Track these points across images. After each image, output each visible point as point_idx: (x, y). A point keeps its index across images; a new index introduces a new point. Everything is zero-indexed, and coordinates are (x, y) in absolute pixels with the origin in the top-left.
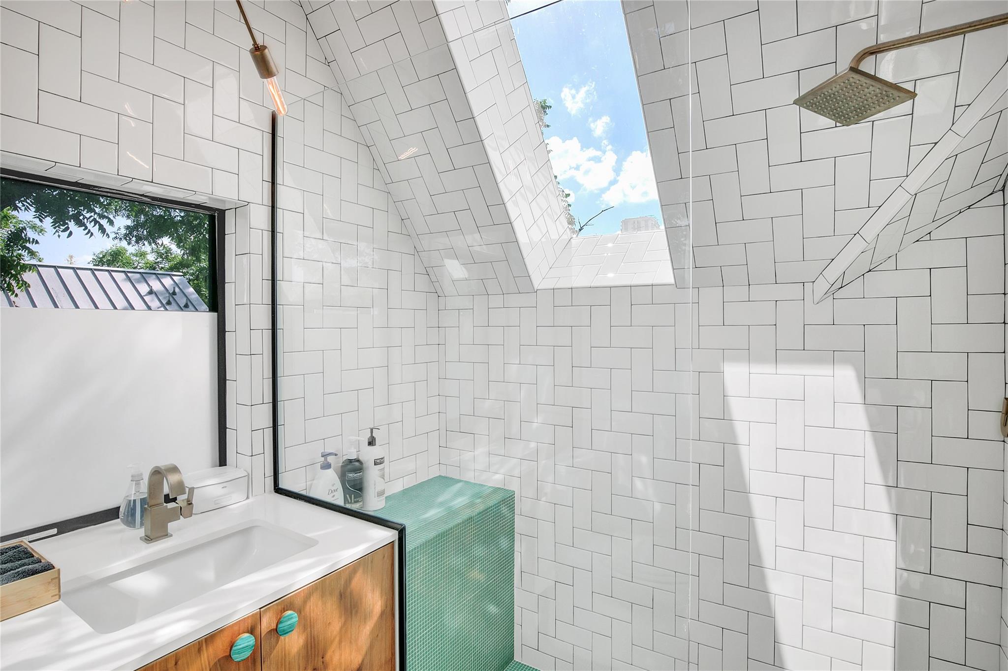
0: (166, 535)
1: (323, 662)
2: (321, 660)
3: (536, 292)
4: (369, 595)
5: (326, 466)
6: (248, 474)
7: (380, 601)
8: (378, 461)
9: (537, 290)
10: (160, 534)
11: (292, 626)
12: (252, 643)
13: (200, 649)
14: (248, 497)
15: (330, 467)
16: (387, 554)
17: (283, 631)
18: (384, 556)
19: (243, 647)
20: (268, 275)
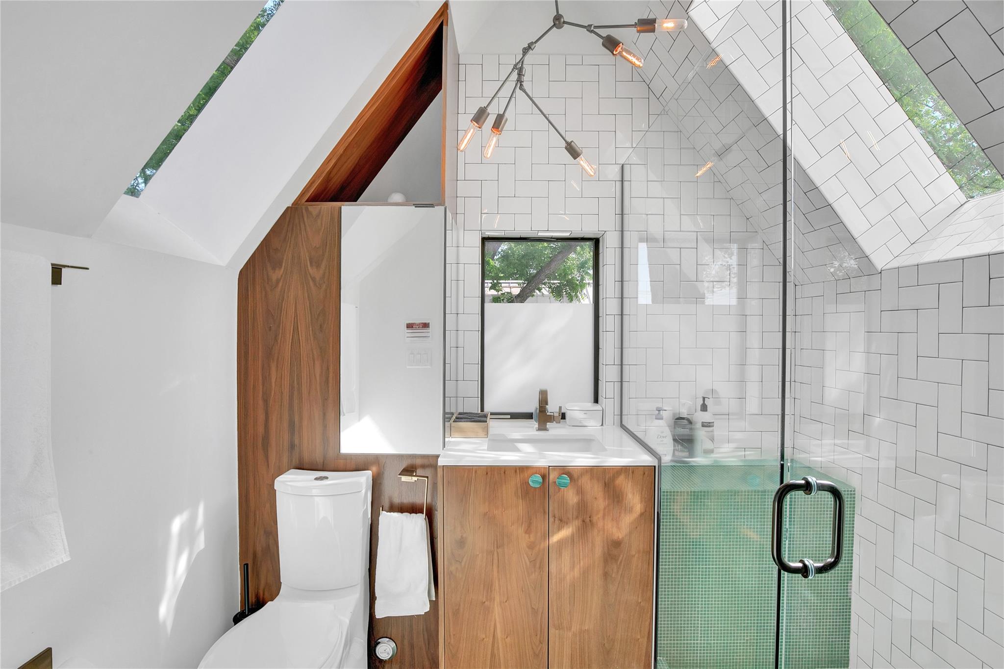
0: (546, 429)
1: (590, 520)
2: (589, 519)
3: (881, 273)
4: (630, 496)
5: (659, 418)
6: (603, 409)
7: (640, 505)
8: (706, 424)
9: (881, 270)
10: (542, 427)
11: (565, 484)
12: (540, 480)
13: (516, 471)
14: (602, 425)
15: (662, 419)
16: (646, 473)
17: (560, 484)
18: (644, 474)
19: (535, 481)
20: (618, 278)
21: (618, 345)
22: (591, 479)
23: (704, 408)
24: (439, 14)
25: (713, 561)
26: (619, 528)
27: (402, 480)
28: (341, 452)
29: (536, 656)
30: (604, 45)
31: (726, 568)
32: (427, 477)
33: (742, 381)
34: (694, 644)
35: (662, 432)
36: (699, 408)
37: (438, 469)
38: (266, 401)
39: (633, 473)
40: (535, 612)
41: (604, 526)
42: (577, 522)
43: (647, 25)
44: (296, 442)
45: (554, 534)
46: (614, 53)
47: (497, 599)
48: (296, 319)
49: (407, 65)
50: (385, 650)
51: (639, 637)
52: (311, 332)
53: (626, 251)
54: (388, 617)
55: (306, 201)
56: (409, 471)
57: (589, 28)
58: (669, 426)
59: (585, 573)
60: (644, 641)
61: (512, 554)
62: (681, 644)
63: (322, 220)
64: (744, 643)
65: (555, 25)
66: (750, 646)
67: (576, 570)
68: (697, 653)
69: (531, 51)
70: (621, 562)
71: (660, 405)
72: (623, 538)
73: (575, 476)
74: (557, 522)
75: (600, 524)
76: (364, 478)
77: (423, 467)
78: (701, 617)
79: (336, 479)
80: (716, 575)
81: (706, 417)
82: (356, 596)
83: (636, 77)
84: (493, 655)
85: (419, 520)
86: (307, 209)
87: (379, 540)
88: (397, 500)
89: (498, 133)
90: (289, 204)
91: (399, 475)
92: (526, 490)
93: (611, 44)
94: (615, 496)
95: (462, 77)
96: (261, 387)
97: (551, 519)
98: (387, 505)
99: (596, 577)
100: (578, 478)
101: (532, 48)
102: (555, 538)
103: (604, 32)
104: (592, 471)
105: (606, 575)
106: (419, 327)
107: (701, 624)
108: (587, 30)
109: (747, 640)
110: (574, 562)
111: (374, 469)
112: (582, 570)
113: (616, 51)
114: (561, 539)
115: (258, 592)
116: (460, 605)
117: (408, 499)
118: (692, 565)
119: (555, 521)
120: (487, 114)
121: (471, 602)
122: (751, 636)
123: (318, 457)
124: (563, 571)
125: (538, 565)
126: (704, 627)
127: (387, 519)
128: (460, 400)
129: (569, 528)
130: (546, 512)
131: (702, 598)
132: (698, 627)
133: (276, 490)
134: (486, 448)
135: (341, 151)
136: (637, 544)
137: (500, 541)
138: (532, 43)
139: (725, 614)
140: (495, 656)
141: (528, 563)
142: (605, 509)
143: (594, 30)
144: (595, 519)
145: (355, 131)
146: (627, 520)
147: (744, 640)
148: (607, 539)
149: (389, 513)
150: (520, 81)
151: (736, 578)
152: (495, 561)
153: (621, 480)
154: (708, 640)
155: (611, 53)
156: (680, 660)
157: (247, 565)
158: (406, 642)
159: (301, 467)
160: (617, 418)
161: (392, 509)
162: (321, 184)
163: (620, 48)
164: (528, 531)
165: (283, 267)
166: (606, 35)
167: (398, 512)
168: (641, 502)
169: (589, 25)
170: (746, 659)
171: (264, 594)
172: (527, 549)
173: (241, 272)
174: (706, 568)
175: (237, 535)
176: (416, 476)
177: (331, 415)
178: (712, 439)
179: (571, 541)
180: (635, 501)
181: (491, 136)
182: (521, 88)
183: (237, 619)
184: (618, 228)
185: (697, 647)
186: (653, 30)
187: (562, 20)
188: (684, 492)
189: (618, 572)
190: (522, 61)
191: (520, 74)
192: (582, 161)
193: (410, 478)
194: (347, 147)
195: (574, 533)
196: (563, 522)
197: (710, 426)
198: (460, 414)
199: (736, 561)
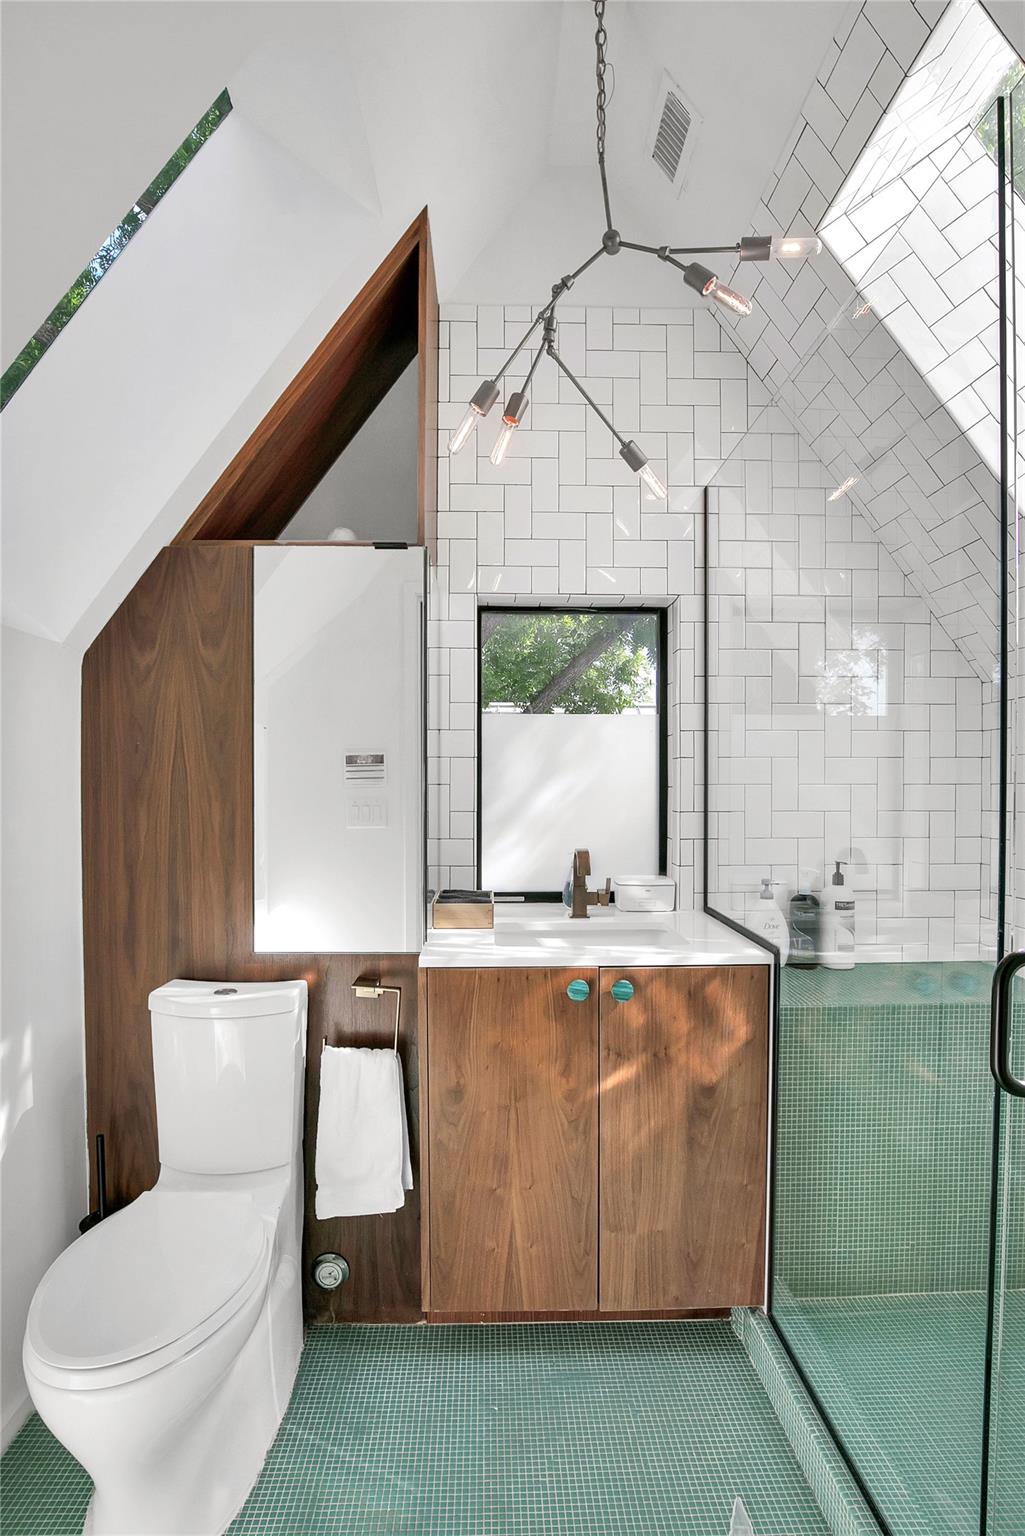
0: (585, 916)
1: (665, 1054)
2: (664, 1051)
4: (730, 1013)
5: (766, 896)
6: (675, 885)
7: (745, 1028)
8: (841, 906)
10: (580, 913)
11: (627, 994)
12: (586, 988)
13: (546, 976)
14: (675, 909)
15: (772, 898)
16: (756, 977)
17: (617, 995)
18: (752, 977)
19: (578, 990)
20: (700, 671)
21: (700, 779)
22: (667, 987)
23: (839, 879)
24: (412, 233)
25: (858, 1120)
26: (712, 1067)
27: (357, 995)
28: (256, 950)
29: (579, 1274)
30: (686, 280)
31: (879, 1131)
32: (400, 989)
33: (897, 838)
34: (829, 1253)
35: (772, 919)
36: (830, 878)
37: (419, 975)
38: (130, 867)
39: (734, 976)
40: (577, 1203)
41: (687, 1063)
42: (644, 1056)
43: (757, 247)
44: (182, 935)
45: (608, 1075)
46: (704, 293)
47: (516, 1182)
48: (179, 732)
49: (360, 315)
50: (330, 1273)
51: (744, 1241)
52: (204, 753)
53: (711, 626)
54: (336, 1218)
55: (194, 539)
56: (368, 979)
57: (662, 253)
58: (782, 910)
59: (658, 1138)
60: (752, 1247)
61: (540, 1109)
62: (808, 1253)
63: (221, 569)
64: (907, 1250)
65: (605, 248)
66: (917, 1255)
67: (644, 1132)
68: (834, 1268)
69: (566, 292)
70: (715, 1124)
71: (767, 877)
72: (718, 1082)
73: (642, 980)
74: (612, 1057)
75: (682, 1059)
76: (296, 992)
77: (392, 973)
78: (841, 1211)
79: (248, 993)
80: (863, 1141)
81: (841, 894)
82: (285, 1182)
83: (727, 345)
84: (509, 1275)
85: (386, 1062)
86: (196, 552)
87: (322, 1092)
88: (348, 1028)
89: (514, 425)
90: (166, 541)
91: (354, 985)
92: (562, 1006)
93: (698, 278)
94: (704, 1013)
95: (443, 343)
96: (122, 844)
97: (603, 1054)
98: (331, 1035)
99: (675, 1146)
100: (646, 985)
101: (569, 285)
102: (610, 1082)
103: (687, 260)
104: (668, 973)
105: (691, 1142)
106: (366, 763)
107: (840, 1221)
108: (659, 256)
109: (913, 1245)
110: (639, 1121)
111: (311, 977)
112: (652, 1134)
113: (707, 290)
114: (618, 1084)
115: (119, 1182)
116: (454, 1197)
117: (364, 1025)
118: (826, 1126)
119: (609, 1055)
120: (495, 392)
121: (474, 1190)
122: (918, 1239)
123: (218, 956)
124: (622, 1138)
125: (581, 1128)
126: (846, 1226)
127: (333, 1058)
128: (445, 870)
129: (632, 1066)
130: (595, 1042)
131: (841, 1179)
132: (835, 1226)
133: (150, 1012)
134: (493, 941)
135: (252, 455)
136: (738, 1092)
137: (520, 1090)
138: (569, 278)
139: (878, 1204)
140: (513, 1277)
141: (566, 1123)
142: (689, 1034)
143: (671, 256)
144: (673, 1051)
145: (275, 424)
146: (725, 1051)
147: (908, 1245)
148: (693, 1083)
149: (336, 1049)
150: (548, 339)
151: (894, 1146)
152: (513, 1122)
153: (714, 987)
154: (850, 1247)
155: (698, 294)
156: (807, 1280)
157: (102, 1136)
158: (365, 1261)
159: (189, 975)
160: (699, 898)
161: (343, 1041)
162: (218, 511)
163: (712, 285)
164: (566, 1072)
165: (157, 646)
166: (691, 263)
167: (351, 1046)
168: (748, 1022)
169: (662, 248)
170: (912, 1276)
171: (128, 1187)
172: (564, 1101)
173: (86, 654)
174: (848, 1131)
175: (82, 1089)
176: (380, 987)
177: (239, 890)
178: (852, 929)
179: (634, 1087)
180: (737, 1023)
181: (501, 429)
182: (550, 351)
183: (86, 1225)
184: (700, 590)
185: (834, 1258)
186: (766, 257)
187: (618, 239)
188: (812, 1009)
189: (710, 1135)
190: (551, 307)
191: (549, 329)
192: (646, 474)
193: (372, 989)
194: (261, 450)
195: (639, 1076)
196: (621, 1057)
197: (847, 909)
198: (445, 892)
199: (895, 1120)
